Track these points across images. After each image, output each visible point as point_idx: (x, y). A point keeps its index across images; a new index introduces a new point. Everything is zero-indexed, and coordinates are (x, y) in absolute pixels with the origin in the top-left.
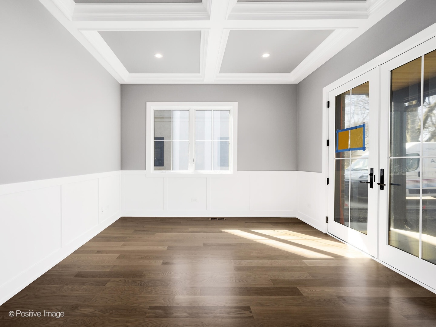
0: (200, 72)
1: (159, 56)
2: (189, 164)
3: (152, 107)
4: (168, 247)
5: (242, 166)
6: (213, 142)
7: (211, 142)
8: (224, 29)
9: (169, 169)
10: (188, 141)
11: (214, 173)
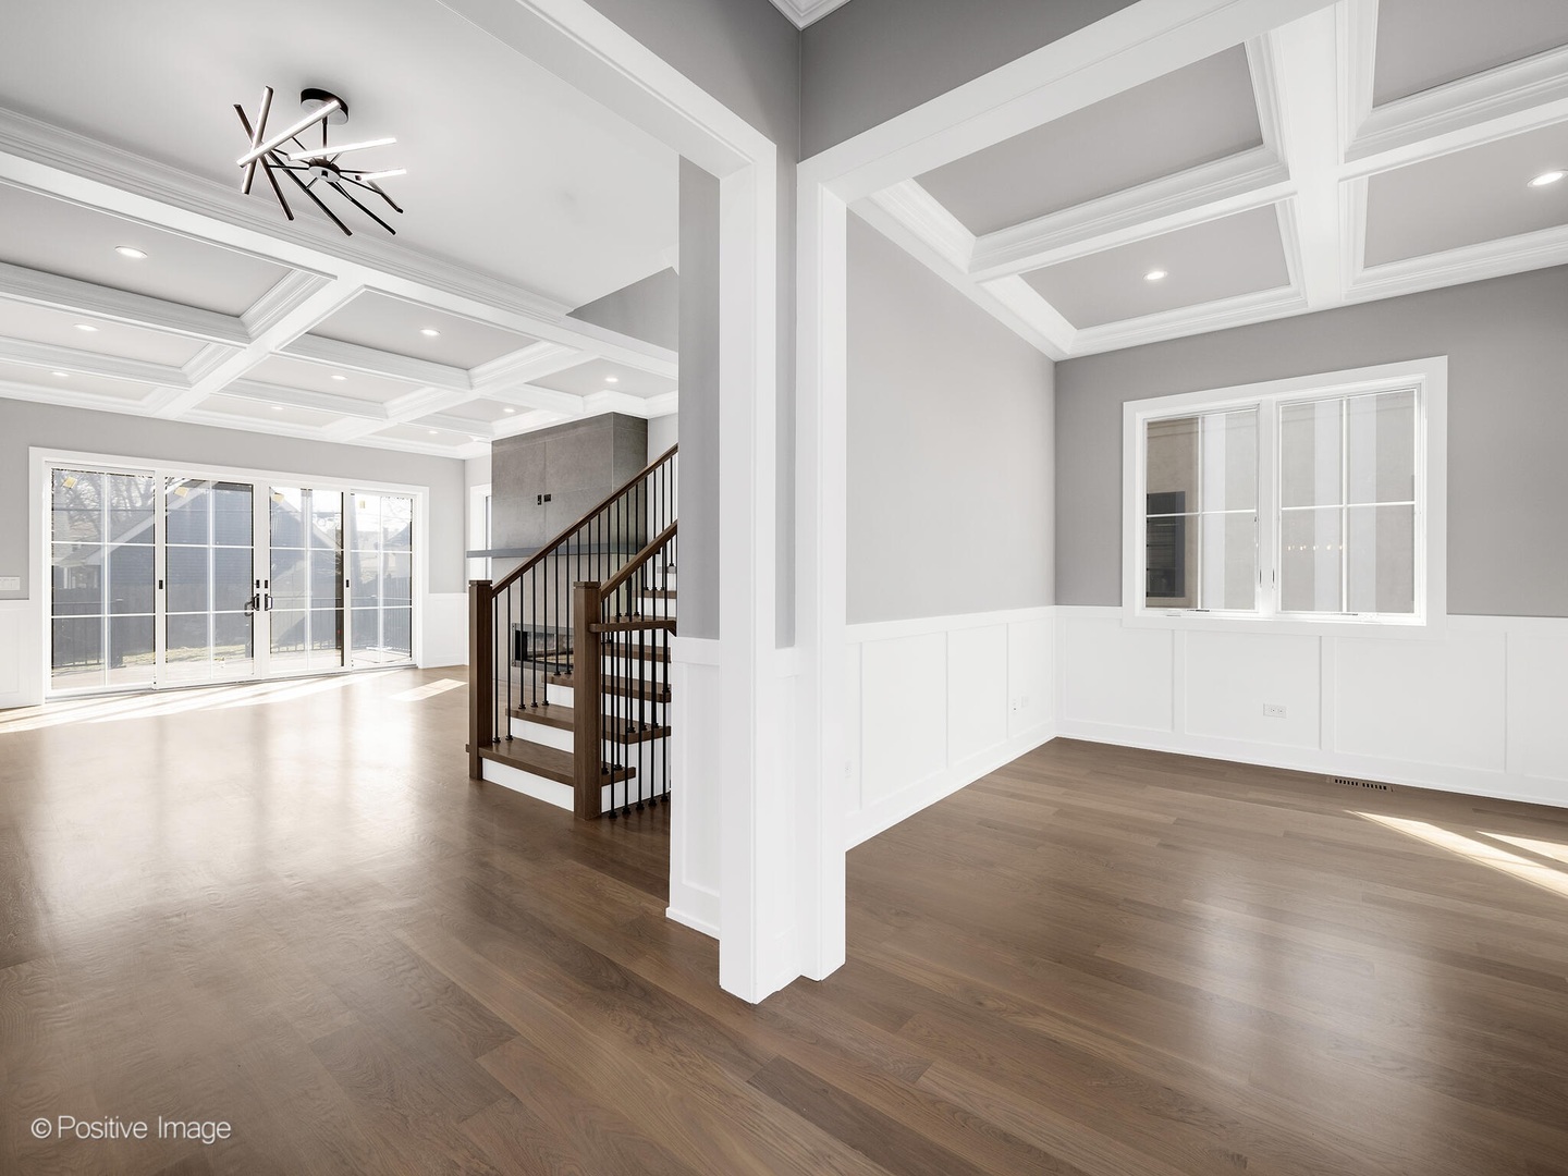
0: (1291, 281)
1: (1156, 275)
2: (1258, 589)
3: (1138, 416)
4: (1178, 819)
5: (1463, 597)
6: (1349, 509)
7: (1341, 510)
8: (1340, 180)
9: (1190, 605)
10: (1254, 511)
11: (1351, 619)
